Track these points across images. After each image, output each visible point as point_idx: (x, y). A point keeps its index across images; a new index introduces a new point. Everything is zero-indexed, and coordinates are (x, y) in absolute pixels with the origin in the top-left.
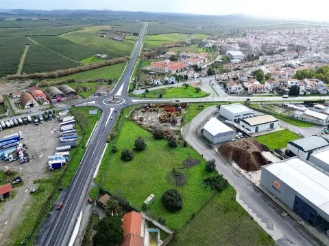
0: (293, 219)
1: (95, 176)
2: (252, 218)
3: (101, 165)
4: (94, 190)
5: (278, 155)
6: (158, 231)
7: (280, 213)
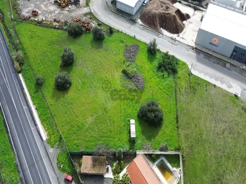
0: (235, 66)
1: (45, 137)
2: (215, 86)
3: (40, 116)
4: (61, 159)
5: (186, 3)
6: (164, 159)
7: (225, 66)
